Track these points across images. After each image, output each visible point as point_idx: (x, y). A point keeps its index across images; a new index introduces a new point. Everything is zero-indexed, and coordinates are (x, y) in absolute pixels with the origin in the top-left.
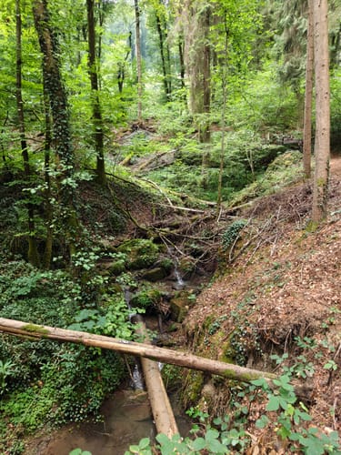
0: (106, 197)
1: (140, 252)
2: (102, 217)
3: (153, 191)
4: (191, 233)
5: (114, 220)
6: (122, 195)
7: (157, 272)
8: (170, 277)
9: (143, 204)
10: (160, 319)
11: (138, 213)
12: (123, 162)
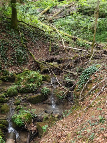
0: (15, 38)
1: (29, 81)
2: (11, 53)
3: (53, 34)
4: (69, 68)
5: (19, 55)
6: (29, 36)
7: (38, 97)
8: (46, 101)
9: (44, 43)
10: (29, 137)
11: (38, 50)
12: (43, 12)
